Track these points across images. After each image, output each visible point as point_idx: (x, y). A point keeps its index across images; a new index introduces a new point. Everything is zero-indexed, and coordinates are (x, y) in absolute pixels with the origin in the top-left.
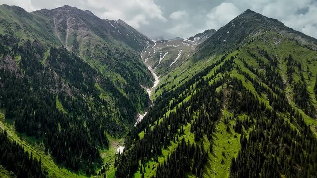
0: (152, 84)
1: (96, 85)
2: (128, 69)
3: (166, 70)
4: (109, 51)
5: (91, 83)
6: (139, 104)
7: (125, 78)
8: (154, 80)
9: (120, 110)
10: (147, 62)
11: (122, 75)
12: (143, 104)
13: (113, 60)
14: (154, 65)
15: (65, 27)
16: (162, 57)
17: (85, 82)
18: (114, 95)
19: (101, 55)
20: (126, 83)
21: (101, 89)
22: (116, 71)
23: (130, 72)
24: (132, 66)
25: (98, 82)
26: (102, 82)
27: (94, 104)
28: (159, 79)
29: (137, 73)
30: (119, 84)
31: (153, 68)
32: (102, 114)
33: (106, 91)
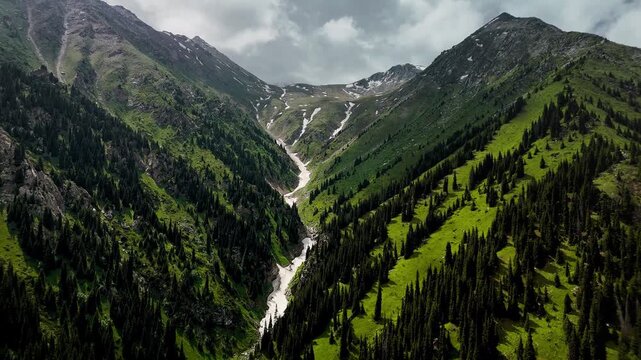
0: (295, 182)
1: (146, 179)
2: (230, 140)
3: (327, 147)
4: (179, 93)
5: (130, 174)
6: (273, 235)
7: (227, 162)
8: (297, 170)
9: (221, 254)
10: (272, 130)
11: (218, 155)
12: (285, 235)
13: (191, 116)
14: (290, 134)
15: (60, 30)
16: (308, 117)
17: (111, 170)
18: (200, 210)
19: (159, 102)
20: (231, 176)
21: (162, 191)
22: (200, 143)
23: (238, 150)
24: (240, 134)
25: (151, 172)
26: (163, 170)
27: (139, 237)
28: (309, 168)
29: (254, 151)
30: (212, 178)
31: (289, 142)
32: (166, 270)
33: (177, 197)
